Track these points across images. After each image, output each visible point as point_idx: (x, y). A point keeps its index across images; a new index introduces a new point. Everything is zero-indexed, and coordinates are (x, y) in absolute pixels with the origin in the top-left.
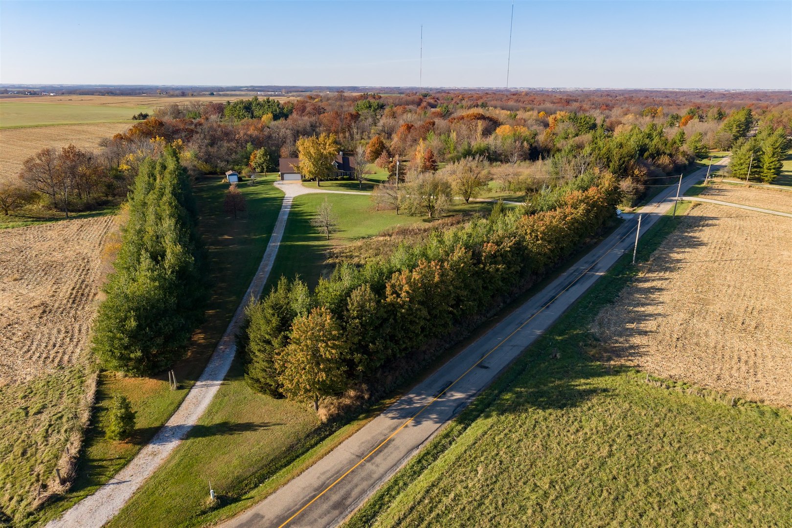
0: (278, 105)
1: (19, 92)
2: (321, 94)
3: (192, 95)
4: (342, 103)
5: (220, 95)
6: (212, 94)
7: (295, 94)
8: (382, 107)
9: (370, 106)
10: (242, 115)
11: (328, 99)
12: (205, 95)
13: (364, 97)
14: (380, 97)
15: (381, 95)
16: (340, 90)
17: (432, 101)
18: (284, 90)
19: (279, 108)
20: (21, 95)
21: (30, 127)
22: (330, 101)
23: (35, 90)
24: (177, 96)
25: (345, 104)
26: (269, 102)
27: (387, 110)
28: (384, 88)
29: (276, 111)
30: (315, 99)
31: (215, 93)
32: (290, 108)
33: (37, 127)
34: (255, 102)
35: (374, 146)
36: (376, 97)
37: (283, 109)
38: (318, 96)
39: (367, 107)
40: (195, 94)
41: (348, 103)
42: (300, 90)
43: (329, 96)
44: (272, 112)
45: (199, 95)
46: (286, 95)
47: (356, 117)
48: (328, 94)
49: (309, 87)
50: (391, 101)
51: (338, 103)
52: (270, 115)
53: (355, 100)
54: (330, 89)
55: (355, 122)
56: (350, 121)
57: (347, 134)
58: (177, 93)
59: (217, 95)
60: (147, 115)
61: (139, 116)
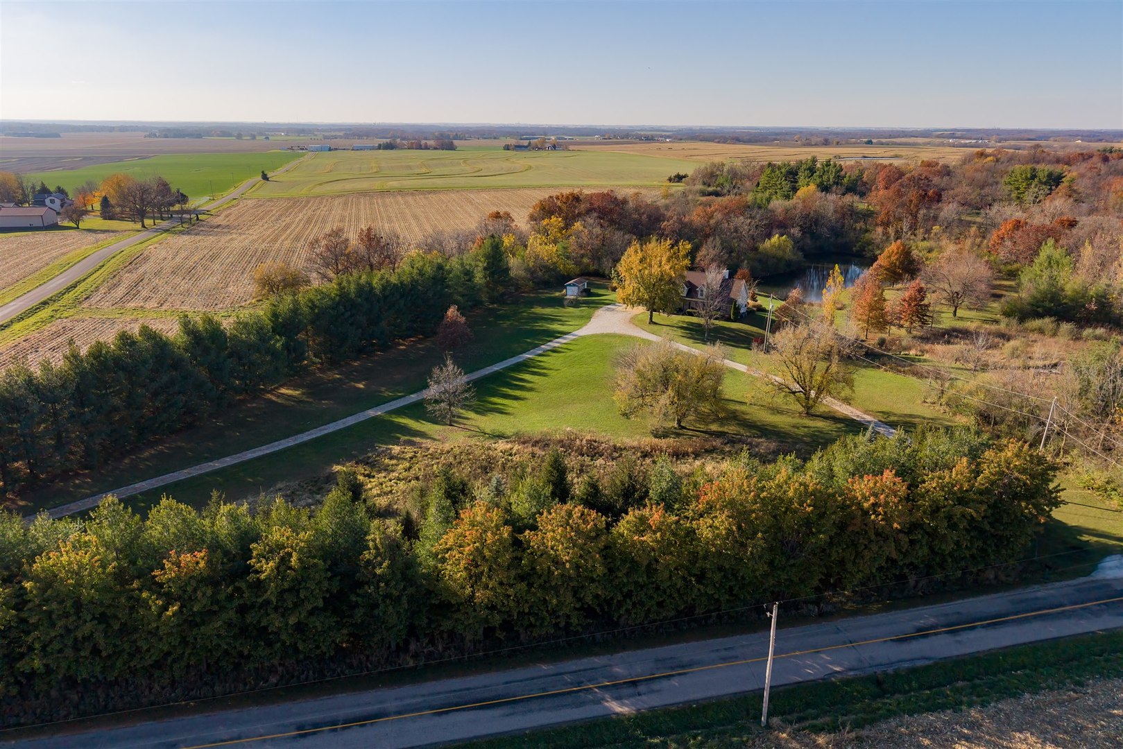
1: (636, 138)
5: (882, 144)
6: (870, 142)
8: (1057, 179)
9: (1033, 178)
12: (858, 143)
18: (994, 138)
19: (837, 176)
20: (637, 141)
24: (816, 145)
26: (828, 166)
31: (874, 141)
32: (853, 177)
39: (1027, 179)
40: (844, 142)
52: (813, 187)
58: (819, 139)
59: (877, 143)
60: (685, 176)
61: (675, 177)
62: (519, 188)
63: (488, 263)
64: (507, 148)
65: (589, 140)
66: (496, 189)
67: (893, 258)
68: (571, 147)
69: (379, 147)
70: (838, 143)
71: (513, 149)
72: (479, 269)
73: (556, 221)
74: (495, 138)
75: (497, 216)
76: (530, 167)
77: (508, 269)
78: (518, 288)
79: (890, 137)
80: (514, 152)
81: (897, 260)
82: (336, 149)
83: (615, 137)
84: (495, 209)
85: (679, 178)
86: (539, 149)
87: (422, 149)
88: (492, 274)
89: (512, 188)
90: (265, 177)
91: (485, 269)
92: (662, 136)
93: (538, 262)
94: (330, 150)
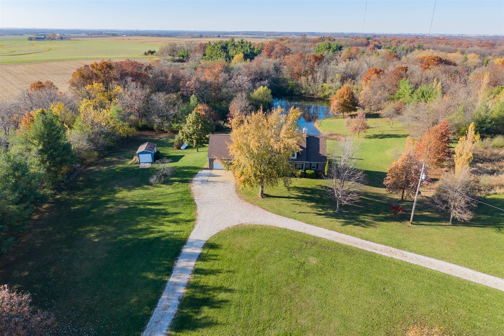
0: (250, 46)
1: (107, 34)
2: (290, 37)
3: (206, 37)
4: (305, 44)
5: (224, 37)
6: (219, 36)
7: (272, 37)
8: (340, 48)
9: (330, 48)
10: (219, 54)
11: (294, 41)
12: (215, 37)
13: (322, 39)
14: (334, 40)
15: (335, 38)
16: (304, 35)
17: (377, 43)
18: (265, 35)
19: (250, 49)
20: (108, 36)
21: (59, 61)
22: (295, 43)
23: (116, 33)
24: (197, 37)
25: (307, 44)
26: (242, 43)
27: (345, 52)
28: (333, 33)
29: (247, 51)
30: (284, 40)
31: (221, 36)
32: (259, 49)
33: (63, 60)
34: (230, 44)
35: (343, 97)
36: (332, 40)
37: (254, 49)
38: (287, 38)
39: (327, 48)
40: (208, 36)
41: (310, 44)
42: (276, 34)
43: (295, 39)
44: (244, 52)
45: (211, 37)
46: (266, 37)
47: (319, 59)
48: (294, 37)
49: (282, 33)
50: (344, 43)
51: (301, 44)
52: (241, 55)
53: (315, 42)
54: (296, 34)
55: (318, 64)
56: (314, 63)
57: (310, 77)
58: (197, 35)
59: (222, 37)
60: (154, 52)
61: (149, 52)
62: (47, 61)
63: (44, 146)
64: (30, 39)
65: (80, 36)
66: (29, 62)
67: (345, 97)
68: (72, 39)
71: (35, 40)
72: (33, 153)
73: (97, 86)
75: (40, 86)
76: (50, 49)
77: (68, 145)
78: (82, 161)
79: (225, 34)
80: (36, 42)
81: (348, 98)
83: (94, 34)
84: (36, 79)
85: (152, 53)
86: (52, 39)
88: (51, 157)
89: (42, 62)
91: (41, 152)
92: (120, 34)
93: (96, 129)
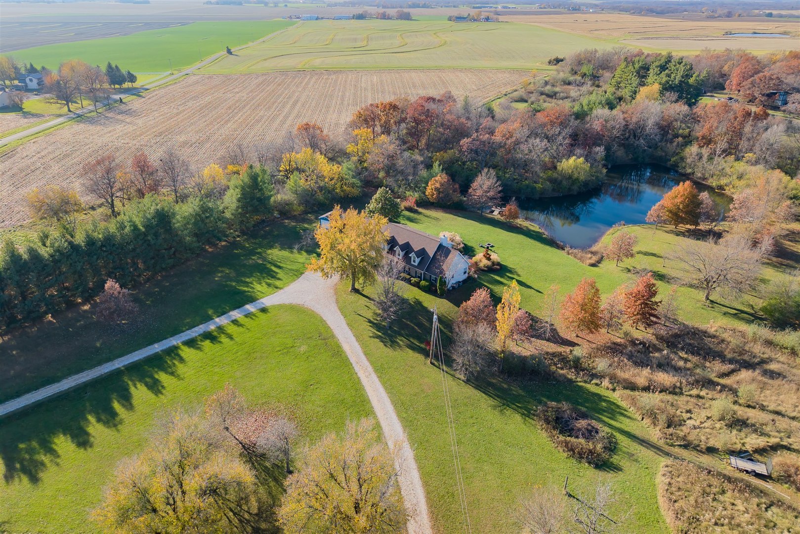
6: (770, 15)
20: (565, 11)
26: (679, 63)
32: (701, 77)
52: (656, 87)
58: (724, 11)
60: (563, 60)
61: (554, 60)
64: (450, 19)
68: (501, 19)
69: (354, 17)
70: (739, 15)
74: (454, 7)
82: (322, 18)
85: (557, 61)
86: (475, 20)
87: (385, 19)
90: (229, 52)
94: (317, 19)
